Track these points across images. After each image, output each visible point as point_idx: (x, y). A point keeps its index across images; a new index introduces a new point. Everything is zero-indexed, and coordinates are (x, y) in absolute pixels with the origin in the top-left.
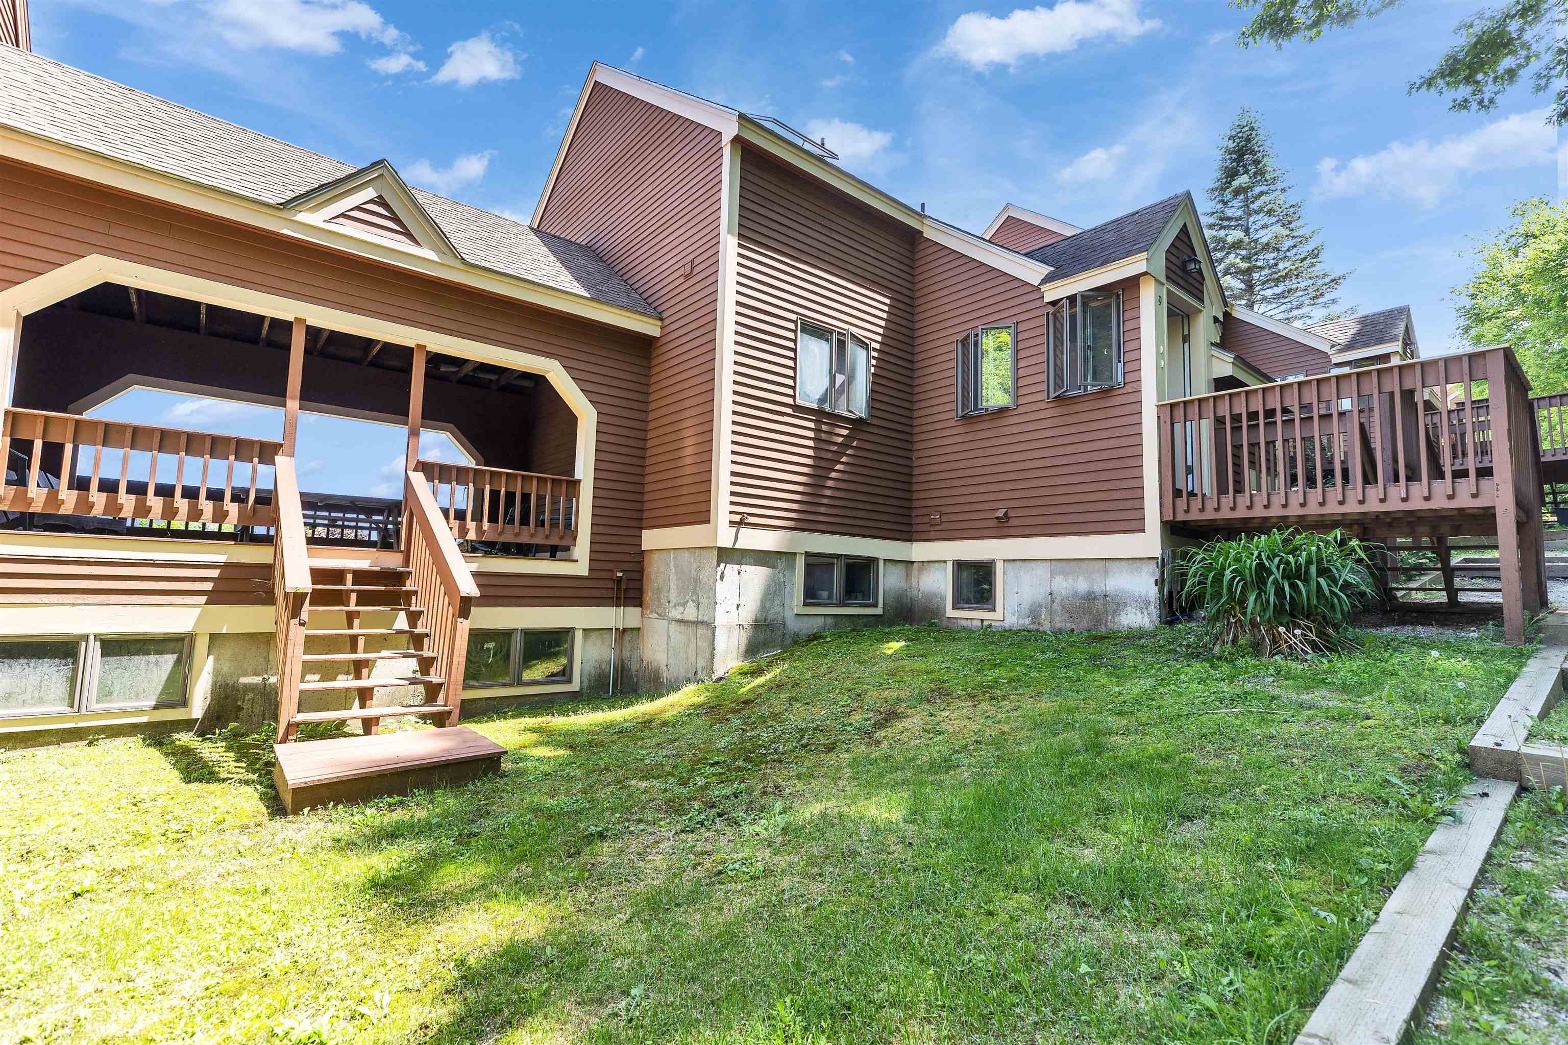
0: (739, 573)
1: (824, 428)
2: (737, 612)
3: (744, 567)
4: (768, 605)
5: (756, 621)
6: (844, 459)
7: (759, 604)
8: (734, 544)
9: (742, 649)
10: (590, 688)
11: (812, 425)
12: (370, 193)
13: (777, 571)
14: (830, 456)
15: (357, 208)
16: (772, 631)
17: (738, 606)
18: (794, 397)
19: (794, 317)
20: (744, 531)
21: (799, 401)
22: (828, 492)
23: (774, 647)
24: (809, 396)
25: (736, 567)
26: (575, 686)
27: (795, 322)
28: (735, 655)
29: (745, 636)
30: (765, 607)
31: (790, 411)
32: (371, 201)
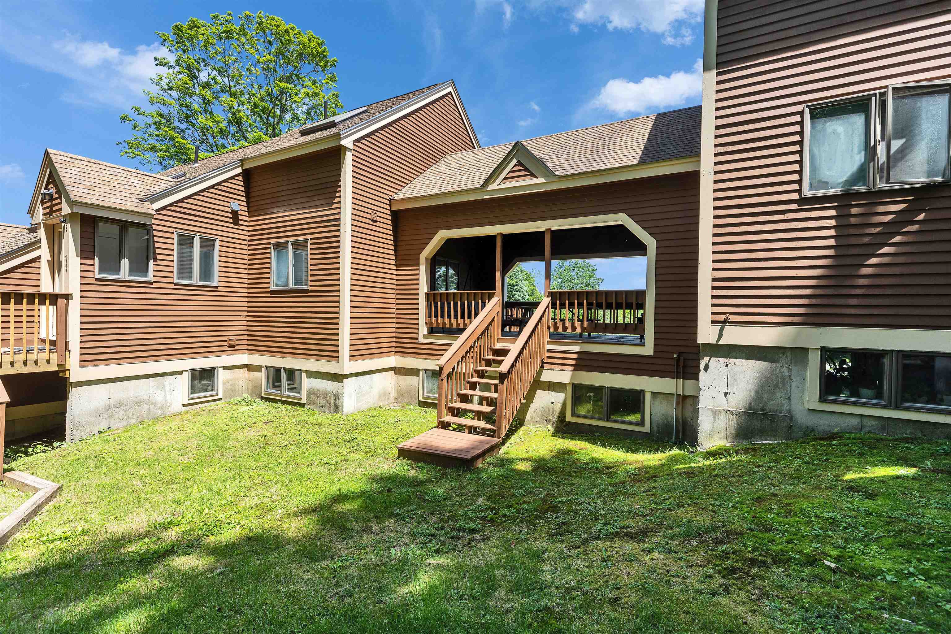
0: (727, 365)
1: (854, 211)
2: (725, 399)
3: (732, 361)
4: (766, 396)
5: (750, 408)
6: (897, 239)
7: (753, 394)
8: (719, 339)
9: (732, 431)
10: (658, 432)
11: (833, 213)
12: (514, 161)
13: (778, 365)
14: (866, 240)
15: (510, 172)
16: (772, 421)
17: (726, 394)
18: (799, 191)
19: (799, 108)
20: (728, 329)
21: (807, 192)
22: (862, 282)
23: (776, 437)
24: (827, 183)
25: (723, 360)
26: (647, 428)
27: (802, 113)
28: (723, 434)
29: (735, 421)
30: (761, 398)
31: (795, 206)
32: (515, 165)
